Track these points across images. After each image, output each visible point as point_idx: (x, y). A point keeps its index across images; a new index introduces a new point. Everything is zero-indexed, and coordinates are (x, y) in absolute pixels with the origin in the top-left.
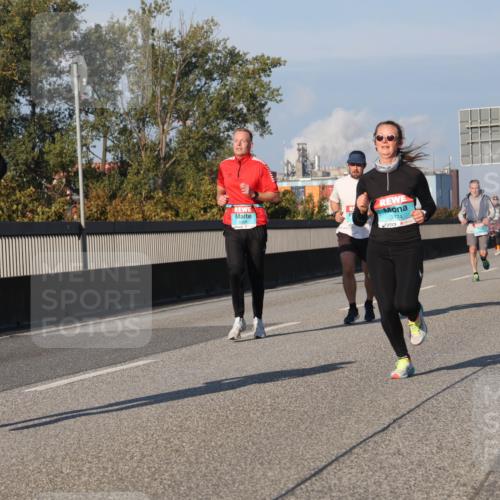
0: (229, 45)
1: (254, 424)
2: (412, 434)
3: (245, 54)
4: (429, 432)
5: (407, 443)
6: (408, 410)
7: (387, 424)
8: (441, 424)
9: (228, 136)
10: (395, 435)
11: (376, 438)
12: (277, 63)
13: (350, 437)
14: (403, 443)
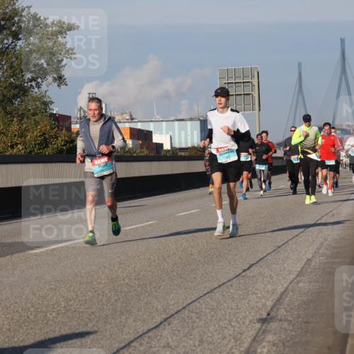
1: (50, 323)
2: (179, 331)
3: (45, 19)
4: (193, 328)
5: (175, 338)
6: (176, 310)
7: (159, 322)
8: (203, 322)
9: (31, 85)
10: (166, 332)
11: (150, 334)
12: (71, 28)
13: (129, 333)
14: (172, 338)
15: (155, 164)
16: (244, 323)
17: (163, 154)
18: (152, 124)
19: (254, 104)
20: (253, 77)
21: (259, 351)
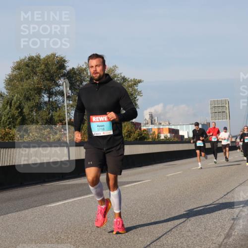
0: (123, 75)
1: (134, 219)
2: (194, 224)
3: (128, 79)
4: (201, 223)
5: (192, 227)
10: (188, 224)
11: (181, 225)
12: (140, 81)
15: (181, 145)
16: (225, 220)
17: (184, 140)
18: (179, 126)
19: (227, 116)
20: (226, 104)
21: (233, 234)
